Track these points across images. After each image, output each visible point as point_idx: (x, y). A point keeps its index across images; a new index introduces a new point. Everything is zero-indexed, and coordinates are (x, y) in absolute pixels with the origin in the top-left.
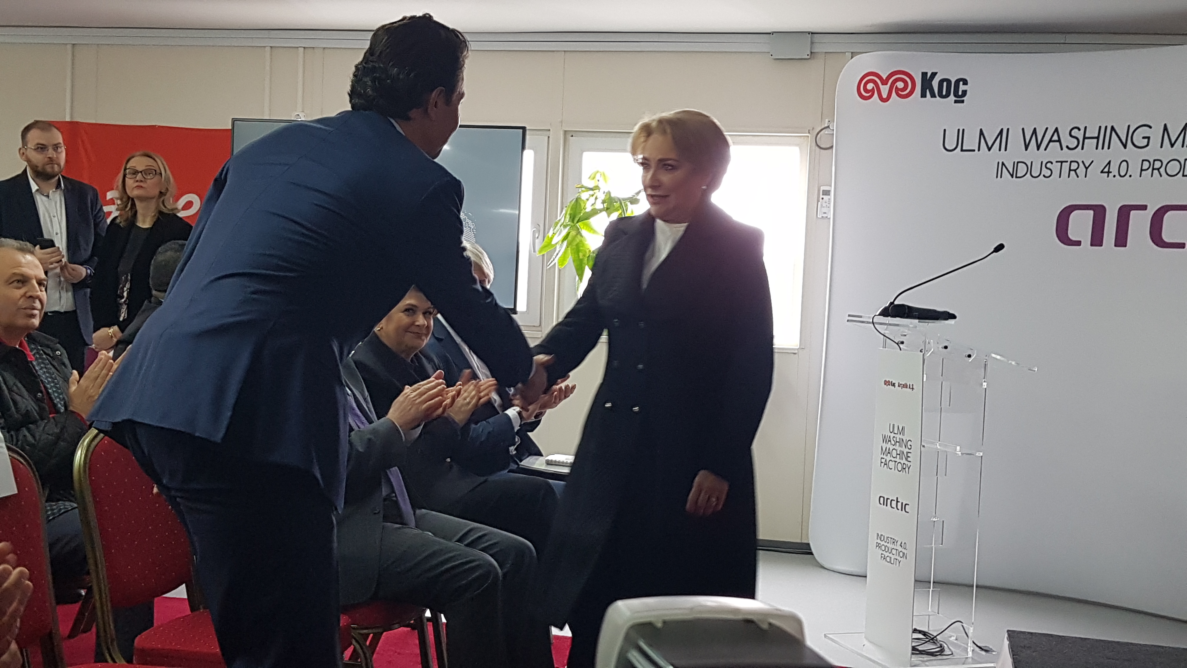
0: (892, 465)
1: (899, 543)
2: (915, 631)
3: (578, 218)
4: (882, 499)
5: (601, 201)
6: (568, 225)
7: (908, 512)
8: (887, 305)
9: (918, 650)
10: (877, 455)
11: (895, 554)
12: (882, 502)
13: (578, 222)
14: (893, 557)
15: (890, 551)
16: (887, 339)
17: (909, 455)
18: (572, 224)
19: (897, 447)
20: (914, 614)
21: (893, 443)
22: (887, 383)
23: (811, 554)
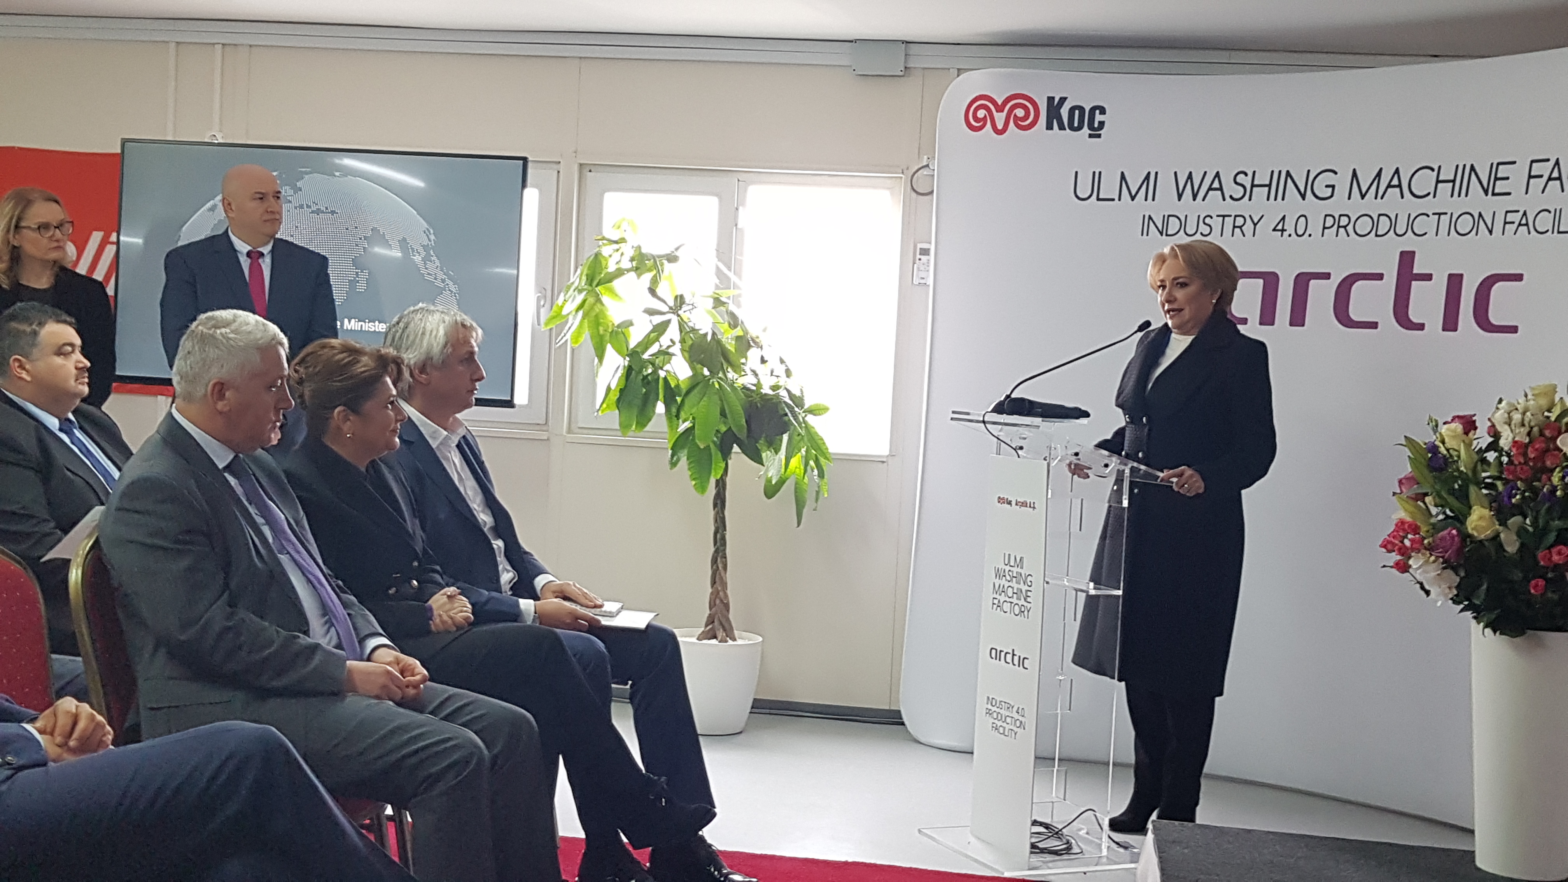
0: (1006, 606)
1: (1015, 709)
2: (1035, 823)
3: (598, 281)
4: (994, 651)
5: (629, 259)
6: (583, 290)
7: (1027, 669)
8: (1002, 399)
9: (1038, 848)
10: (988, 594)
11: (1010, 722)
12: (993, 655)
13: (597, 286)
14: (1007, 727)
15: (1003, 720)
16: (1002, 443)
17: (1029, 594)
18: (590, 288)
19: (1014, 584)
20: (1034, 801)
21: (1008, 578)
22: (1001, 500)
23: (903, 724)
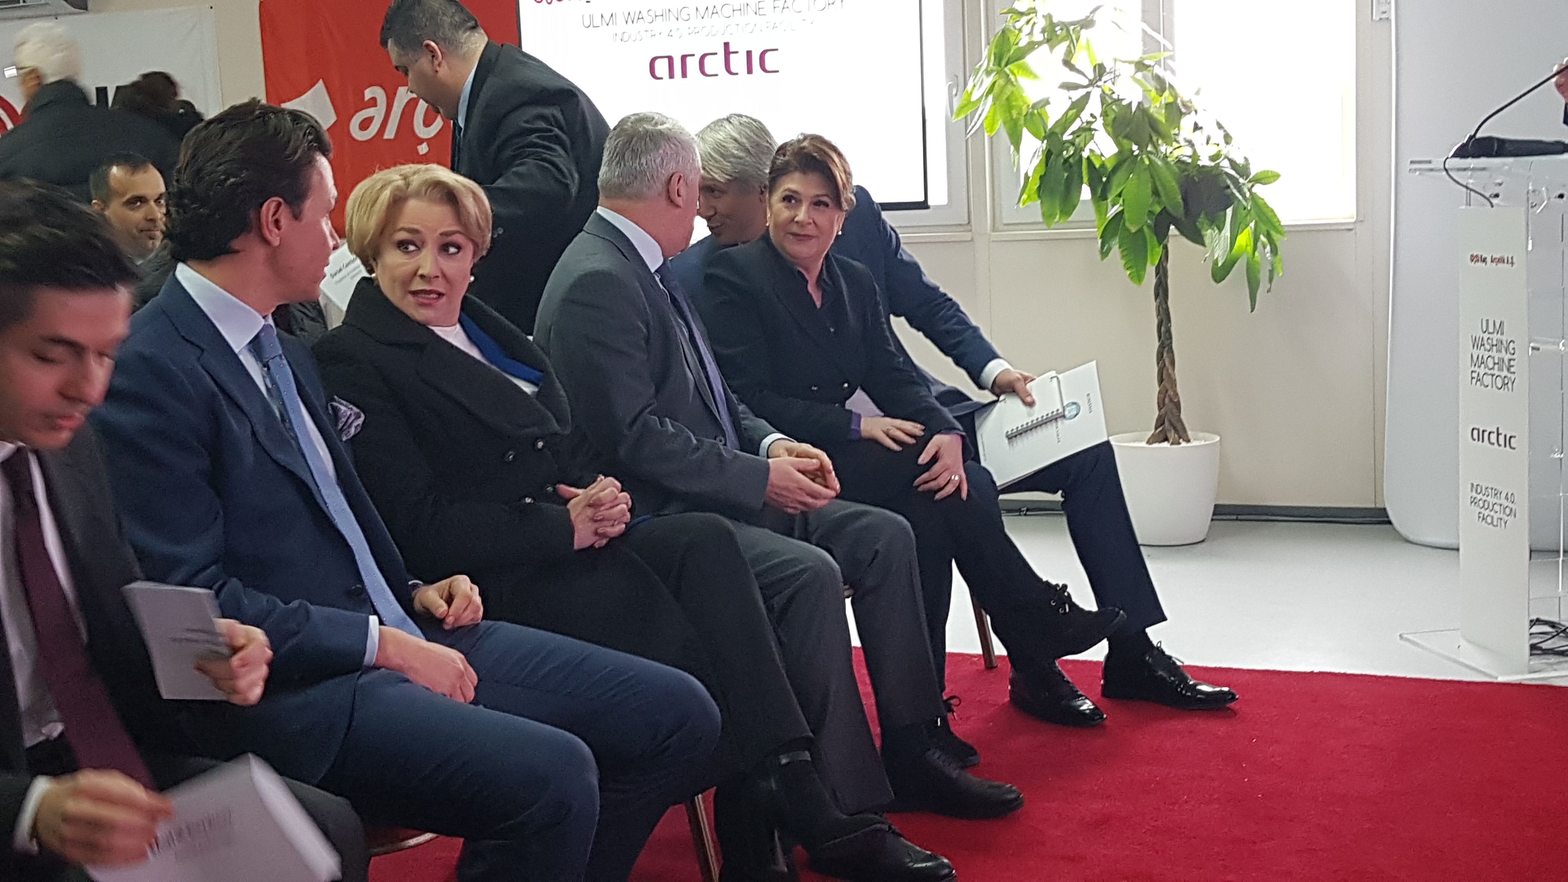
0: (1487, 380)
1: (1503, 495)
2: (1538, 621)
3: (1006, 60)
4: (1475, 432)
5: (1040, 30)
6: (992, 71)
7: (1514, 449)
8: (1465, 141)
9: (1541, 649)
10: (1465, 367)
11: (1498, 510)
12: (1475, 436)
13: (1006, 65)
14: (1496, 516)
15: (1491, 507)
16: (1472, 193)
17: (1512, 363)
18: (999, 69)
19: (1494, 353)
20: (1531, 597)
21: (1488, 347)
22: (1474, 258)
23: (1390, 523)
